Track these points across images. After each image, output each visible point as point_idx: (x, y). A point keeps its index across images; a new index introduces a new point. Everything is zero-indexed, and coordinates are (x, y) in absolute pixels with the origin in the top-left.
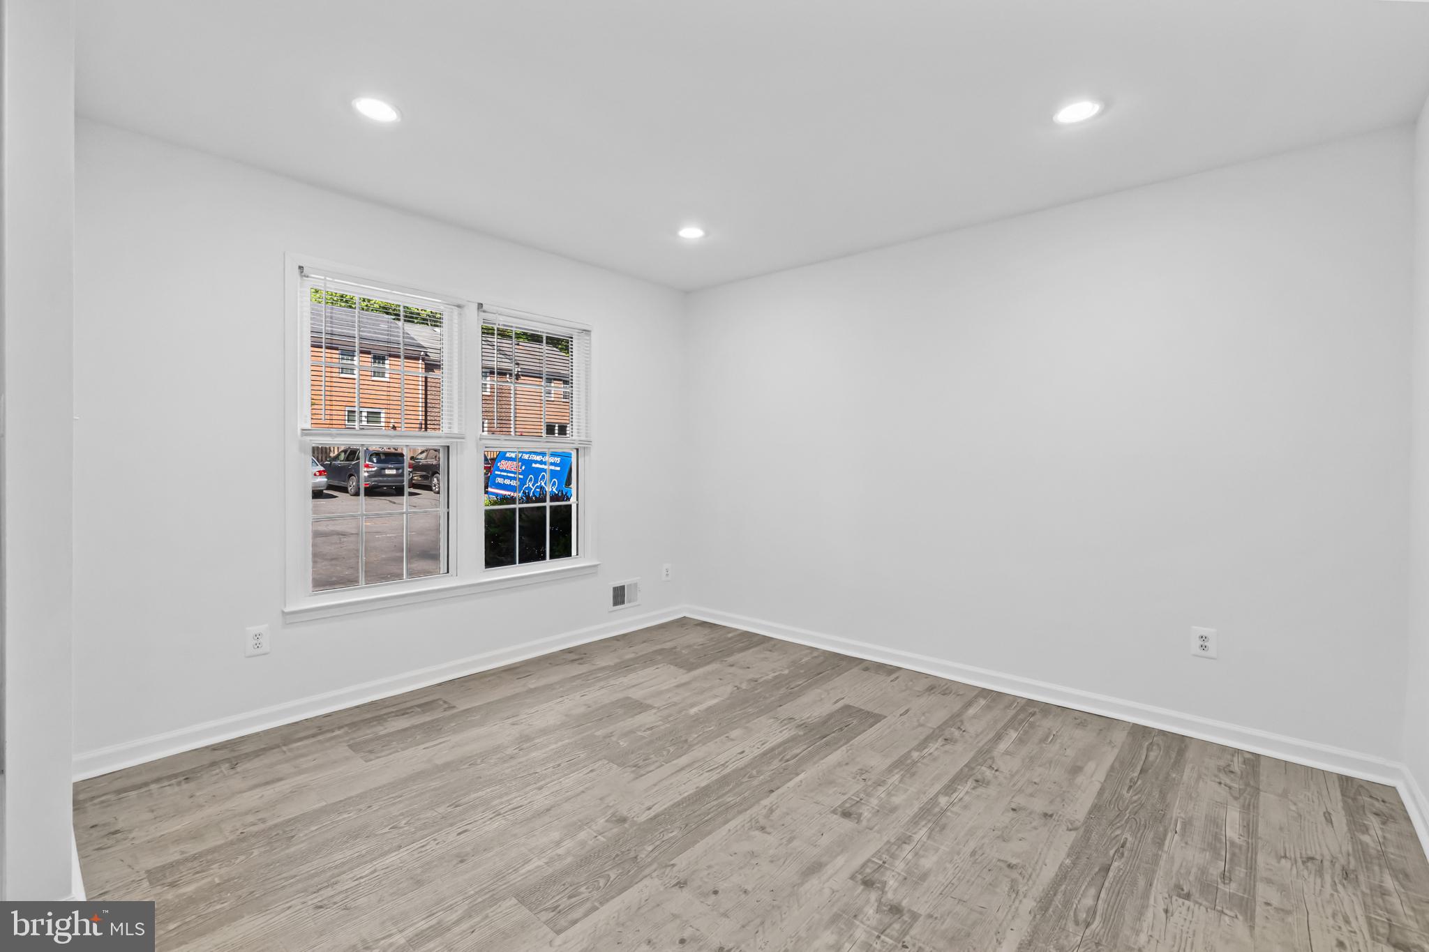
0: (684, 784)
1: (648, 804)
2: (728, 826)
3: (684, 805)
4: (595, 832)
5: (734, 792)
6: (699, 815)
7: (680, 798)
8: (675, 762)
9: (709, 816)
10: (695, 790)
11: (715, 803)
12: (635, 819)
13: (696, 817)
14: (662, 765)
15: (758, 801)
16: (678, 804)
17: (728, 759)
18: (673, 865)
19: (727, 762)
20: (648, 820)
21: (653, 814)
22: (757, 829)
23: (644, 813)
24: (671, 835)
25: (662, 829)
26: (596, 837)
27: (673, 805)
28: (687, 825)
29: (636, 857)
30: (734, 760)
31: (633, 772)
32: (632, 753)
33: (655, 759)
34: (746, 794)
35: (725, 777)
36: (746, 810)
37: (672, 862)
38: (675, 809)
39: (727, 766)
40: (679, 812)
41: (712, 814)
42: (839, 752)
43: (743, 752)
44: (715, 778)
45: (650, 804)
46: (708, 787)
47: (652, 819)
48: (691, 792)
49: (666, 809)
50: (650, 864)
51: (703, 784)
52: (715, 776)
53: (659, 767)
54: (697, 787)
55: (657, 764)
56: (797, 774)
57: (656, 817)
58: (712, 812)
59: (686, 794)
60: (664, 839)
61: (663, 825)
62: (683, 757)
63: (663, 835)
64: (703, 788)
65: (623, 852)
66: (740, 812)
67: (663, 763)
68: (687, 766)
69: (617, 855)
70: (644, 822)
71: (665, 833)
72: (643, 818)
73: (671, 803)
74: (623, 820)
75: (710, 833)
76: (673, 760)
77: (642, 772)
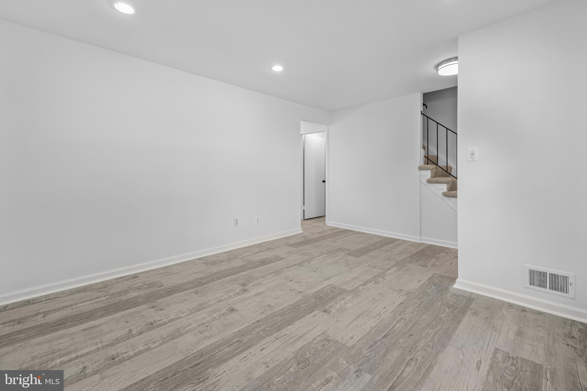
0: (300, 327)
1: (316, 318)
2: (283, 307)
3: (299, 317)
4: (333, 307)
5: (276, 322)
6: (293, 312)
7: (302, 320)
8: (305, 343)
9: (289, 311)
10: (294, 323)
11: (286, 317)
12: (320, 311)
13: (295, 311)
14: (313, 340)
15: (267, 316)
16: (303, 317)
17: (274, 343)
18: (303, 296)
19: (274, 341)
20: (314, 311)
21: (313, 313)
22: (272, 306)
23: (317, 314)
24: (304, 305)
25: (308, 307)
26: (333, 305)
27: (305, 316)
28: (299, 308)
29: (316, 299)
30: (270, 343)
31: (328, 336)
32: (333, 351)
33: (318, 346)
34: (271, 320)
35: (278, 331)
36: (273, 313)
37: (304, 297)
38: (303, 315)
39: (275, 338)
40: (301, 314)
41: (288, 312)
42: (201, 348)
43: (262, 350)
44: (284, 330)
45: (314, 317)
46: (288, 325)
47: (313, 311)
48: (296, 323)
49: (308, 315)
50: (310, 297)
51: (290, 326)
52: (283, 331)
53: (315, 338)
54: (293, 325)
55: (316, 342)
56: (239, 331)
57: (311, 312)
58: (288, 313)
59: (299, 322)
60: (307, 304)
61: (308, 309)
62: (301, 347)
63: (307, 305)
64: (290, 325)
65: (321, 300)
66: (276, 312)
67: (312, 342)
68: (298, 339)
69: (322, 300)
70: (316, 310)
71: (307, 306)
72: (316, 312)
73: (305, 318)
74: (325, 311)
75: (290, 305)
76: (306, 344)
77: (323, 336)
